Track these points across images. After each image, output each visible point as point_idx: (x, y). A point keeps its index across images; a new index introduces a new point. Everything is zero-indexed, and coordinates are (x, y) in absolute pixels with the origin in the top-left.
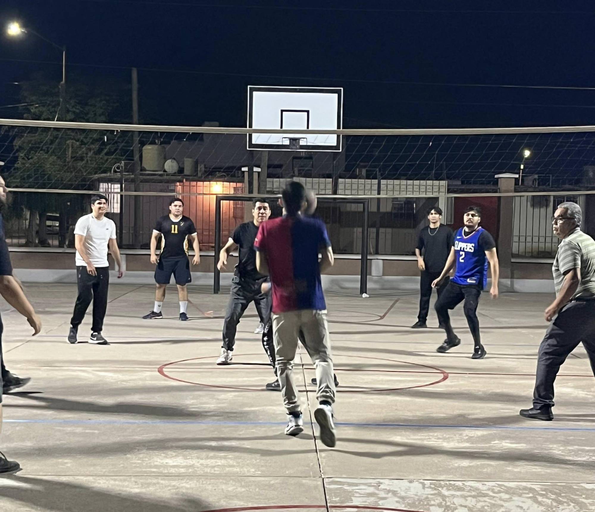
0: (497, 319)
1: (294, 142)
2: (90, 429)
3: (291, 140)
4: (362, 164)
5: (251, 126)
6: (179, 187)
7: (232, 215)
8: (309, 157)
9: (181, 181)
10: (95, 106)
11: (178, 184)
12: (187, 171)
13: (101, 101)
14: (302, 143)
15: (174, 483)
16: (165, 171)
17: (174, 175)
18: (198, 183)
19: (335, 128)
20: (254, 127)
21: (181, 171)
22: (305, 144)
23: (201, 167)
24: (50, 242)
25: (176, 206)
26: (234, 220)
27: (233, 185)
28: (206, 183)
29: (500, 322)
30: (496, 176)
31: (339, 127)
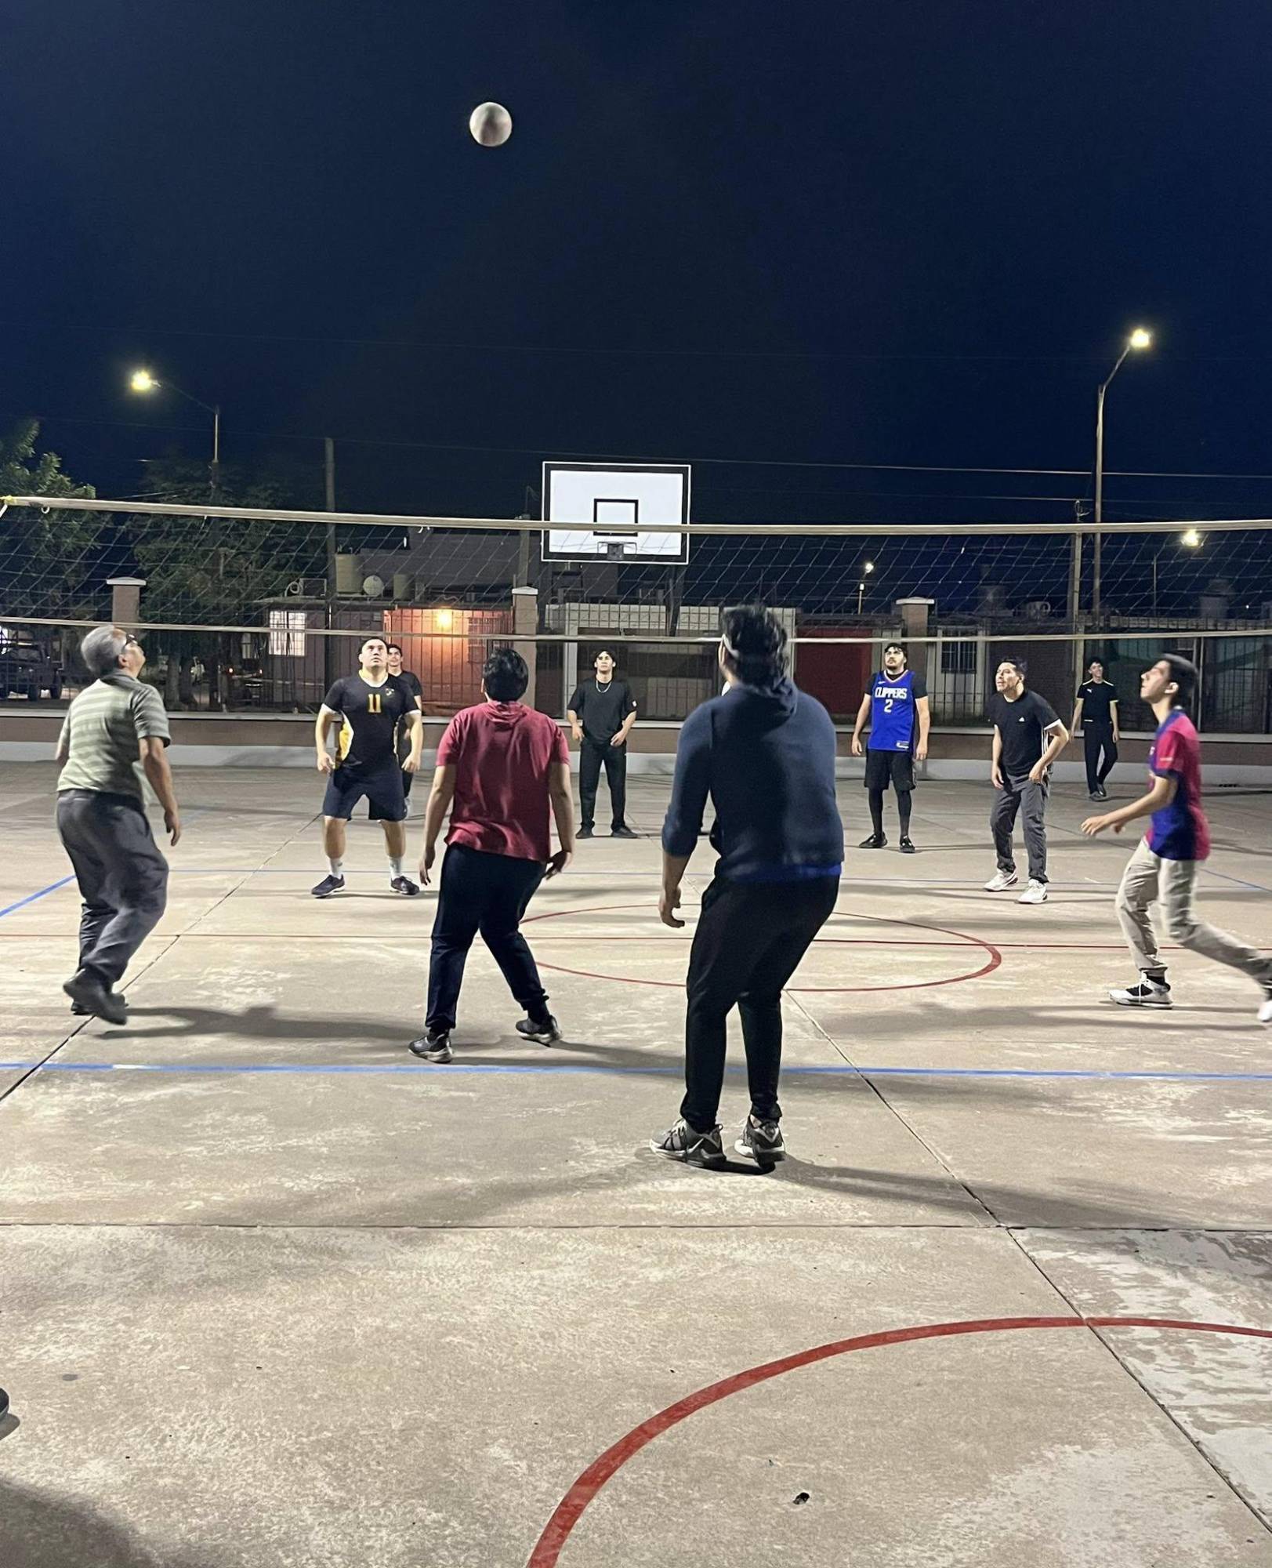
0: (961, 830)
1: (615, 550)
2: (457, 1090)
3: (611, 545)
4: (645, 582)
5: (547, 518)
6: (387, 615)
7: (466, 659)
8: (576, 572)
9: (391, 609)
10: (257, 497)
11: (386, 612)
12: (397, 595)
13: (265, 490)
14: (627, 551)
15: (718, 1249)
16: (363, 592)
17: (378, 598)
18: (415, 611)
19: (678, 522)
20: (553, 519)
21: (388, 593)
22: (633, 552)
23: (421, 589)
24: (197, 699)
25: (372, 648)
26: (469, 666)
27: (468, 613)
28: (427, 612)
29: (970, 837)
30: (899, 602)
31: (684, 521)
